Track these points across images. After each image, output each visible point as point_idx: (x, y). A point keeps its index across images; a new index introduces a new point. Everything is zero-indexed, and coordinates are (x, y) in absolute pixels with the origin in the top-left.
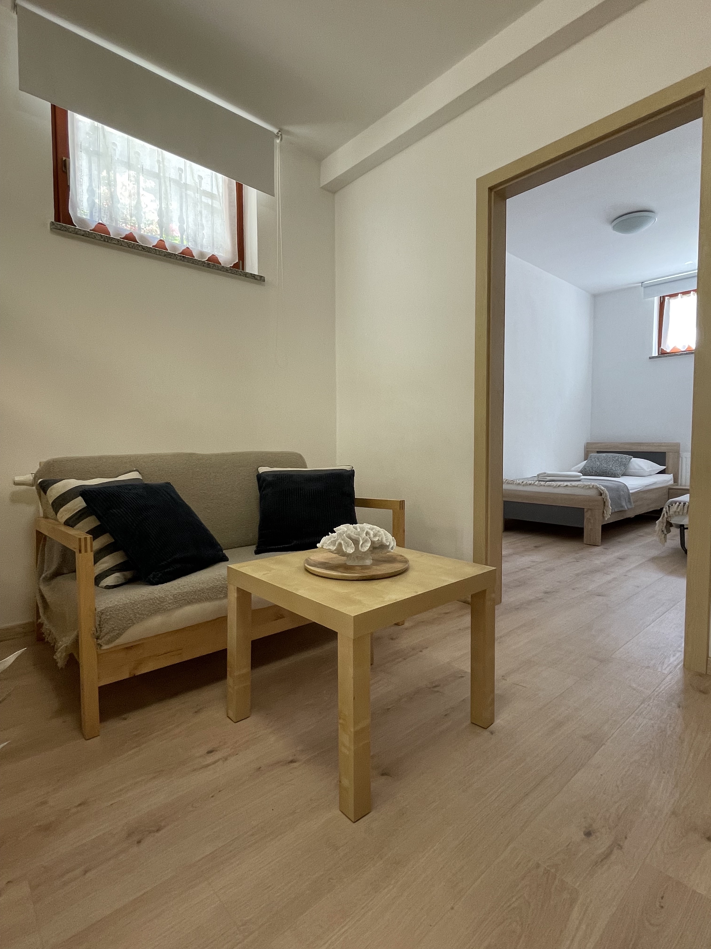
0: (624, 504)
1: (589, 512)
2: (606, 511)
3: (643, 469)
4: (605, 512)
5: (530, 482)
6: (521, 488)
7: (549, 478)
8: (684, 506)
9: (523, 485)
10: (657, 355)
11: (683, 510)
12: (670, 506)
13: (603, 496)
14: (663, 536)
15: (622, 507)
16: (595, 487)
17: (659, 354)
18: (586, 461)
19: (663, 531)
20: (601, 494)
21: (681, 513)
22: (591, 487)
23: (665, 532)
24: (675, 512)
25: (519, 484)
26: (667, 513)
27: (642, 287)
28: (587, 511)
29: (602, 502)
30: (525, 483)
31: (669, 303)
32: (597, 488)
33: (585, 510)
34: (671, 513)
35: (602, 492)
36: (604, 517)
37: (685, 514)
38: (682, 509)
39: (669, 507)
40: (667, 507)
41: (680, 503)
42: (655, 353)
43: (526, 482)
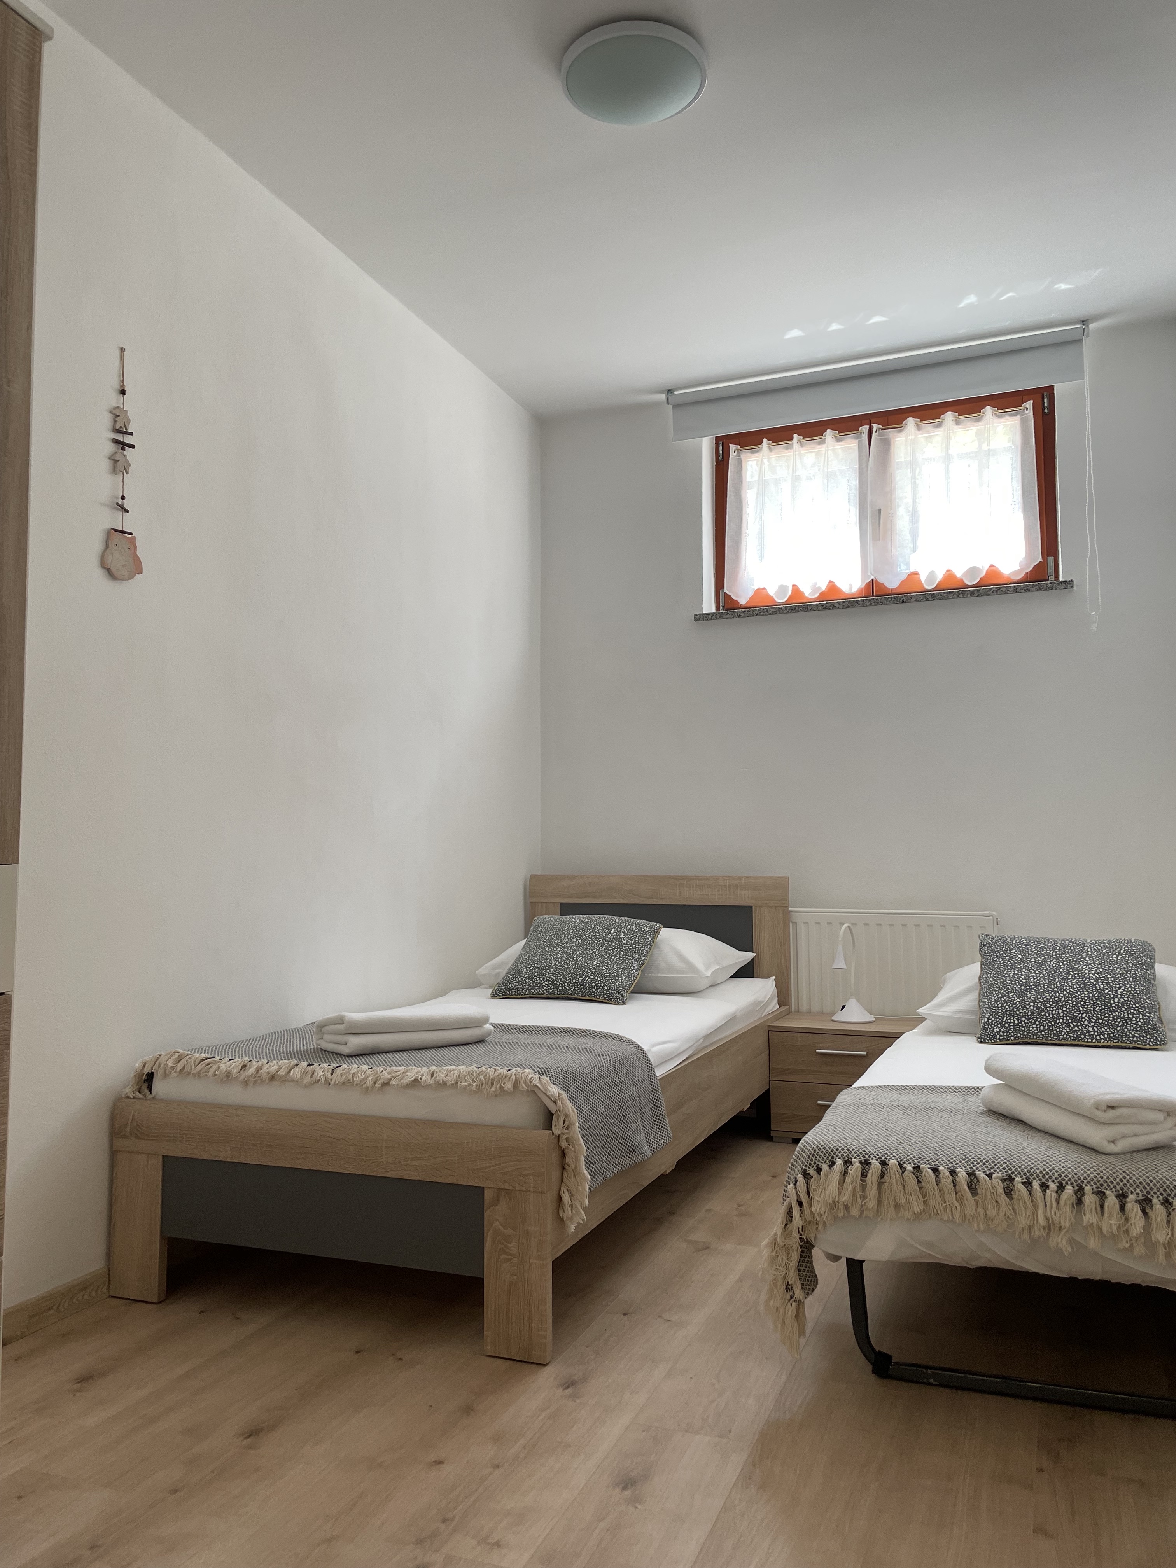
0: (639, 1137)
1: (503, 1206)
2: (571, 1195)
3: (692, 968)
4: (566, 1198)
5: (273, 1066)
6: (233, 1095)
7: (356, 1042)
8: (864, 1175)
9: (246, 1083)
10: (714, 610)
11: (863, 1197)
12: (812, 1172)
13: (557, 1130)
14: (792, 1309)
15: (632, 1150)
16: (523, 1086)
17: (718, 608)
18: (526, 939)
19: (788, 1287)
20: (549, 1118)
21: (855, 1212)
22: (508, 1086)
23: (799, 1293)
24: (833, 1206)
25: (228, 1074)
26: (800, 1204)
27: (668, 403)
28: (496, 1201)
29: (555, 1157)
30: (252, 1070)
31: (740, 462)
32: (533, 1091)
33: (488, 1195)
34: (816, 1208)
35: (553, 1108)
36: (561, 1222)
37: (871, 1215)
38: (859, 1193)
39: (807, 1176)
40: (800, 1177)
41: (848, 1162)
42: (709, 606)
43: (258, 1070)
